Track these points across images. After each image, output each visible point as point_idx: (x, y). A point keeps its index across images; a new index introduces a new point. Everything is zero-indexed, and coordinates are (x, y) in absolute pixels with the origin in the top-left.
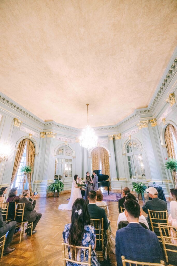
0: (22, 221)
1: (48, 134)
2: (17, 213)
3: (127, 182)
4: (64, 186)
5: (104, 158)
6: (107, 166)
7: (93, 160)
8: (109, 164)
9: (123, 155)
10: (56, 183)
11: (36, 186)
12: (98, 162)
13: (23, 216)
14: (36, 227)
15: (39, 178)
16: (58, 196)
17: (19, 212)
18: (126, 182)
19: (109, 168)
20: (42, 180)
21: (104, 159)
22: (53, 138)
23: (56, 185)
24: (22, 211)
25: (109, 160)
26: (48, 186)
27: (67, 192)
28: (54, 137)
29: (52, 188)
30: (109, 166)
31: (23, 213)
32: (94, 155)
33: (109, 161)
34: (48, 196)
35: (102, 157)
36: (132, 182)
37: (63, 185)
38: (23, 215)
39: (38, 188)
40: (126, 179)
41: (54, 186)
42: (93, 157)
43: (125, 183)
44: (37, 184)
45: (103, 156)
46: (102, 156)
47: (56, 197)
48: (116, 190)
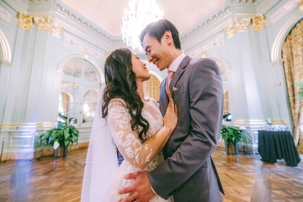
1: (40, 21)
4: (80, 134)
10: (59, 128)
16: (65, 156)
22: (54, 34)
23: (59, 132)
28: (56, 34)
29: (48, 139)
34: (38, 157)
35: (150, 90)
39: (11, 139)
41: (53, 134)
44: (9, 132)
45: (152, 88)
46: (150, 88)
47: (59, 157)
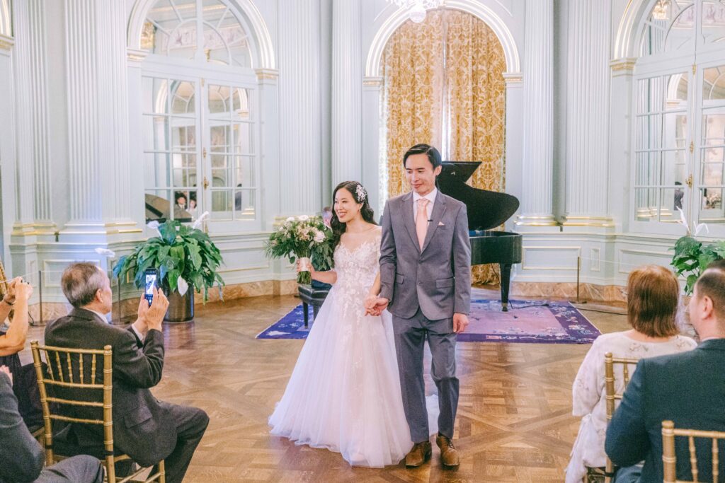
0: (111, 449)
2: (55, 409)
3: (615, 237)
5: (474, 89)
6: (488, 139)
7: (392, 100)
8: (502, 128)
9: (616, 67)
10: (168, 237)
11: (30, 258)
12: (427, 116)
13: (109, 423)
14: (190, 467)
15: (41, 209)
16: (189, 318)
17: (74, 403)
18: (607, 237)
19: (502, 153)
20: (69, 219)
21: (470, 93)
23: (175, 249)
24: (99, 395)
25: (504, 102)
26: (113, 255)
27: (235, 295)
30: (502, 139)
31: (108, 405)
32: (404, 62)
33: (502, 113)
34: (122, 316)
35: (459, 82)
36: (669, 241)
37: (217, 250)
38: (109, 414)
40: (609, 220)
41: (162, 255)
42: (397, 82)
43: (602, 245)
44: (38, 247)
45: (467, 71)
46: (460, 73)
47: (178, 320)
48: (540, 284)
